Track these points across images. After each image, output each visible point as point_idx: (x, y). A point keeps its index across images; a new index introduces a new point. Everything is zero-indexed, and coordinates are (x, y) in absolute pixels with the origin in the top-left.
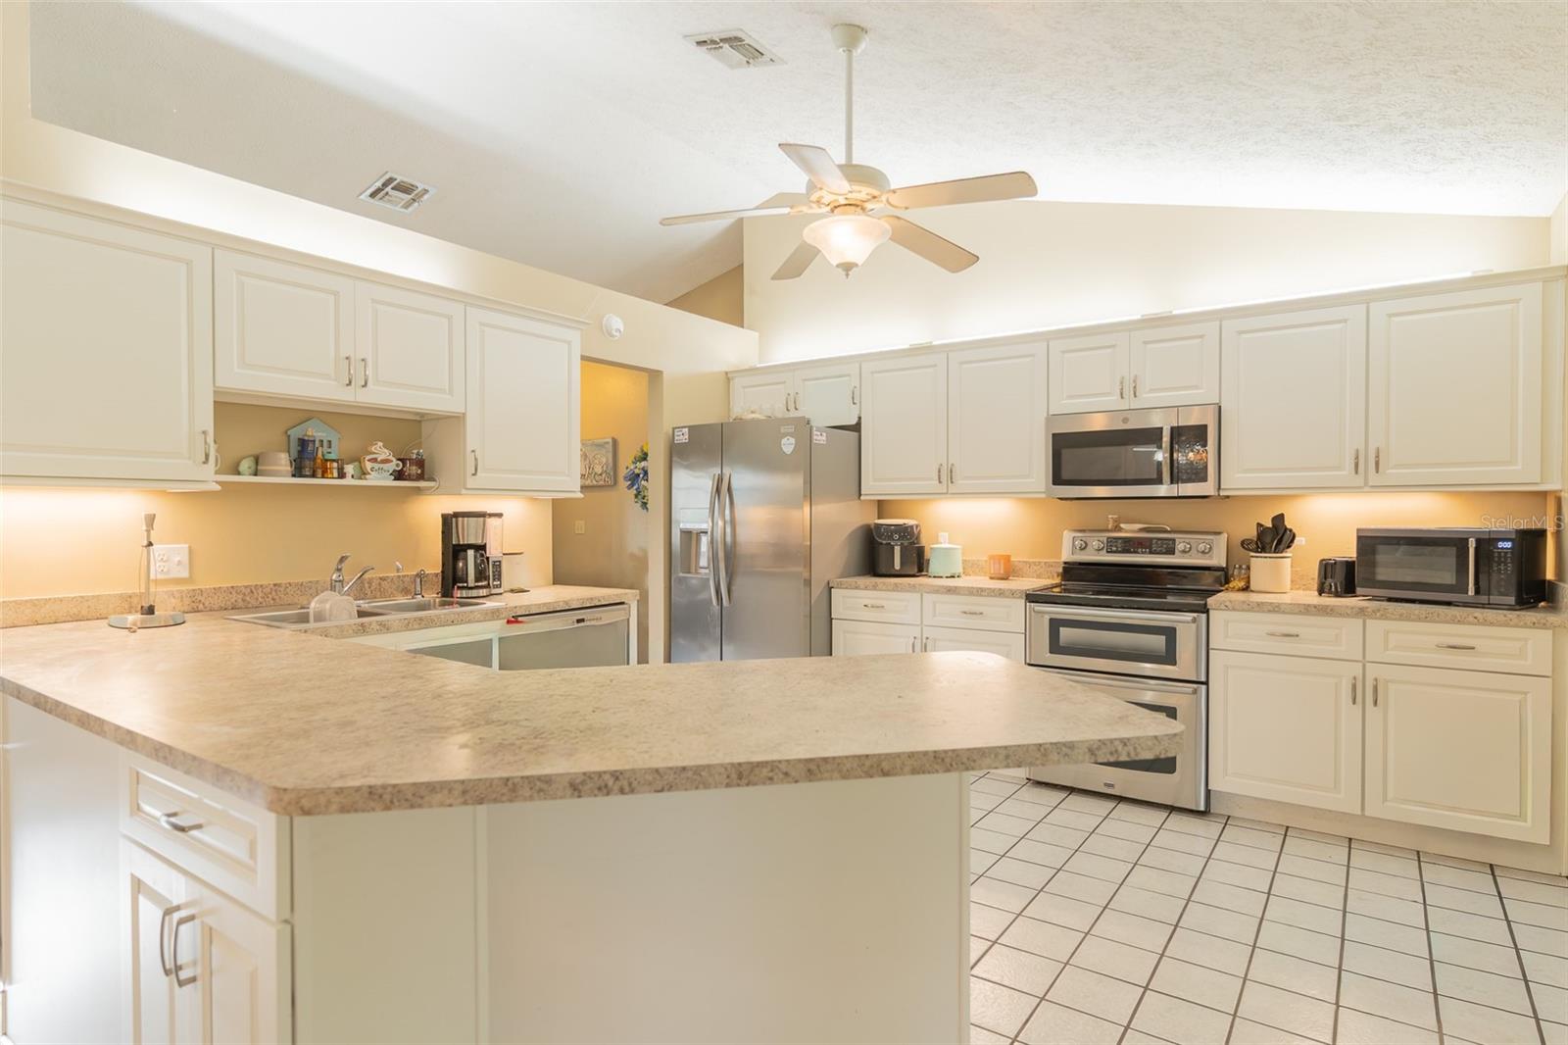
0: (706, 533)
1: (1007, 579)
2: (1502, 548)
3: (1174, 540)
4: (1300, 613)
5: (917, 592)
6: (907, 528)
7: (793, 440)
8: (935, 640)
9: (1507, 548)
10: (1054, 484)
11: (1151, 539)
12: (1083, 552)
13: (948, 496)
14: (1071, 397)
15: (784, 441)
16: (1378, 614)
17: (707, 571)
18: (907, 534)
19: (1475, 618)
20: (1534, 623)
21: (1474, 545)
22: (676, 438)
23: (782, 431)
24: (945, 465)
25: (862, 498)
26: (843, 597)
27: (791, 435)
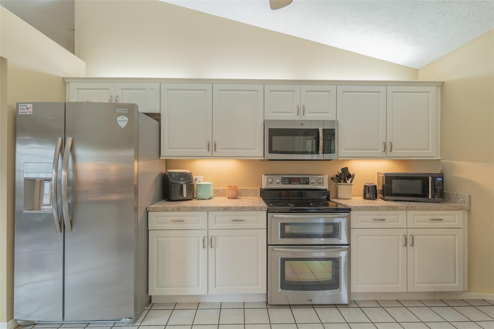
0: (51, 180)
1: (236, 198)
2: (438, 180)
3: (308, 178)
4: (386, 210)
5: (206, 211)
6: (188, 174)
7: (126, 119)
8: (216, 237)
9: (440, 180)
10: (269, 153)
11: (299, 178)
12: (272, 184)
13: (212, 157)
14: (274, 112)
15: (119, 118)
16: (413, 209)
17: (51, 207)
18: (188, 177)
19: (443, 208)
20: (459, 209)
21: (431, 180)
22: (20, 111)
23: (118, 112)
24: (211, 141)
25: (161, 158)
26: (157, 216)
27: (125, 115)
